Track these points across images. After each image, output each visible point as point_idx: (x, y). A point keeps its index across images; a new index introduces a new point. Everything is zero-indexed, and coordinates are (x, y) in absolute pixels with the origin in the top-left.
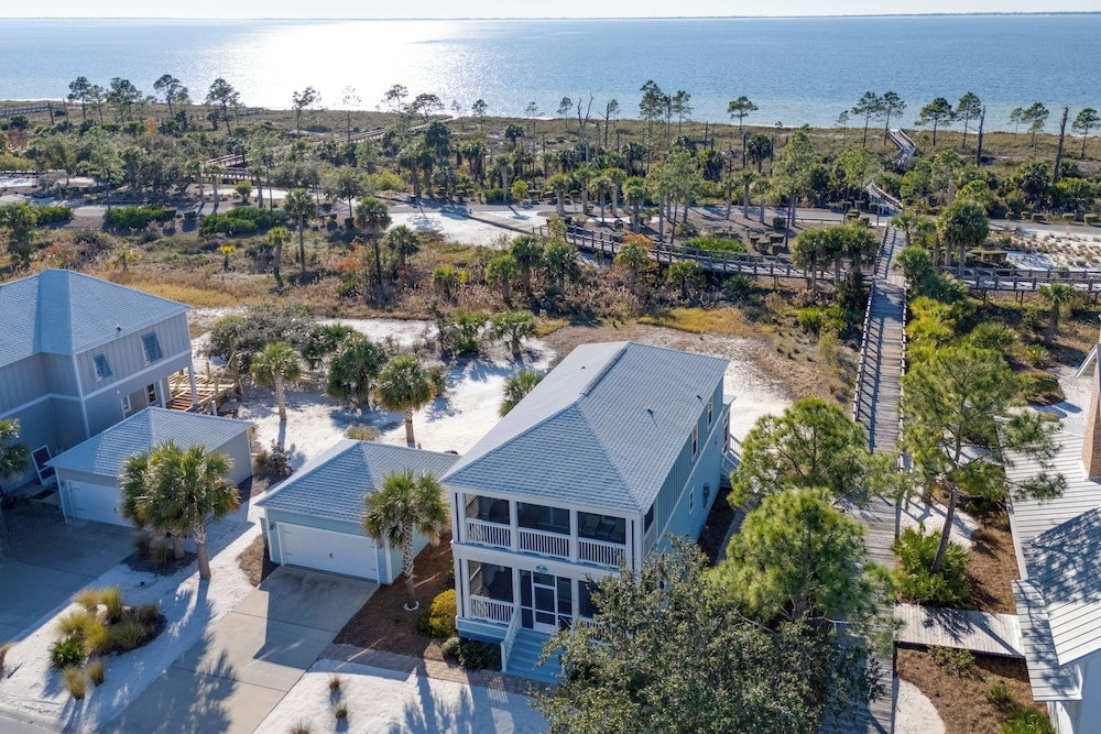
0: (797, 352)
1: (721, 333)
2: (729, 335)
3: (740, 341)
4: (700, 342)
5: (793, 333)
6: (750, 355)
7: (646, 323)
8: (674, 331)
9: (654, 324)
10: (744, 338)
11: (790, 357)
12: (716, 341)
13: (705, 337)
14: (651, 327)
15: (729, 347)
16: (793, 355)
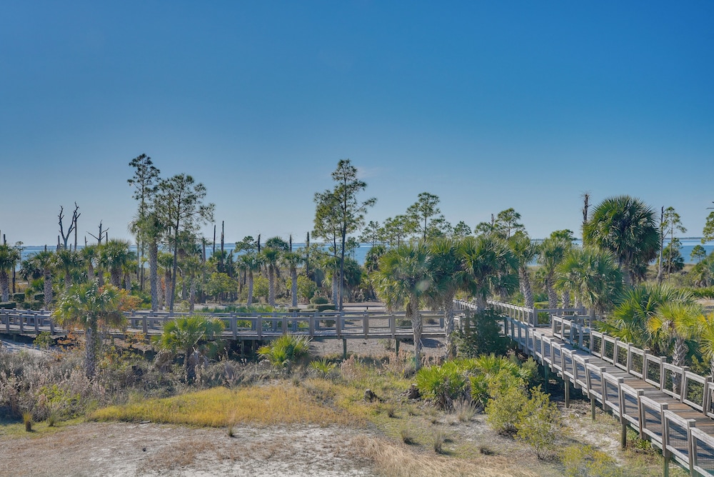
0: (448, 441)
1: (270, 424)
2: (289, 425)
3: (317, 433)
4: (229, 441)
5: (416, 411)
6: (351, 456)
7: (108, 419)
8: (167, 428)
9: (125, 419)
10: (323, 427)
11: (439, 451)
12: (266, 436)
13: (239, 431)
14: (115, 426)
15: (298, 446)
16: (445, 448)
